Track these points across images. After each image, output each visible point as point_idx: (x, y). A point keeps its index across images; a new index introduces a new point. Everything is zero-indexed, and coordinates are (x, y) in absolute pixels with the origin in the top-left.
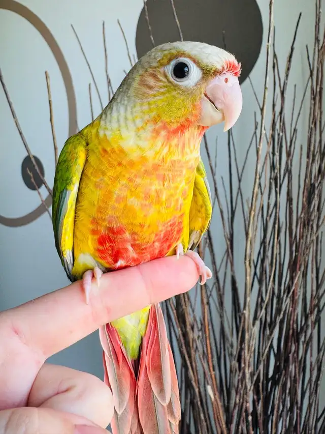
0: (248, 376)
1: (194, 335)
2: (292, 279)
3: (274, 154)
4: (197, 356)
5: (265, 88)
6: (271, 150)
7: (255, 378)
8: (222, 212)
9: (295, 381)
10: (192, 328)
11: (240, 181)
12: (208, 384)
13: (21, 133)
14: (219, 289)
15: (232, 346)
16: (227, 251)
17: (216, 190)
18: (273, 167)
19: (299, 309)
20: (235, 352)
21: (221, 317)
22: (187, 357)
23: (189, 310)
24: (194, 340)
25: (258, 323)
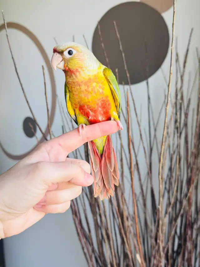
0: (161, 249)
1: (128, 223)
2: (188, 189)
3: (176, 114)
4: (131, 236)
5: (170, 73)
6: (175, 111)
7: (166, 249)
8: (144, 148)
9: (190, 253)
10: (127, 219)
11: (155, 130)
12: (137, 253)
13: (27, 102)
14: (143, 196)
15: (151, 231)
16: (148, 173)
17: (141, 135)
18: (176, 121)
19: (193, 208)
20: (153, 234)
21: (145, 213)
22: (124, 236)
23: (125, 207)
24: (128, 226)
25: (167, 216)
